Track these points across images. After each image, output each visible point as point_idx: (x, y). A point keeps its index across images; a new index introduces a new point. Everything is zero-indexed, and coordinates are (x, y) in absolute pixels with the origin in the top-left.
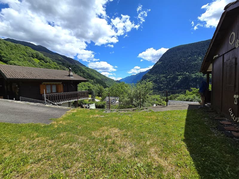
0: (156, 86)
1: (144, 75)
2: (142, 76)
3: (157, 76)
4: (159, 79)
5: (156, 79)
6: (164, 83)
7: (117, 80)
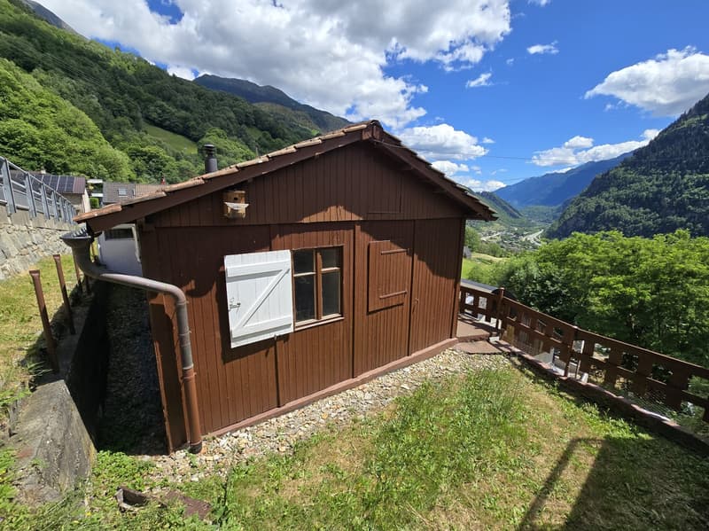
0: (651, 223)
1: (599, 176)
2: (592, 180)
3: (668, 178)
4: (669, 195)
5: (659, 192)
6: (698, 210)
7: (484, 192)
